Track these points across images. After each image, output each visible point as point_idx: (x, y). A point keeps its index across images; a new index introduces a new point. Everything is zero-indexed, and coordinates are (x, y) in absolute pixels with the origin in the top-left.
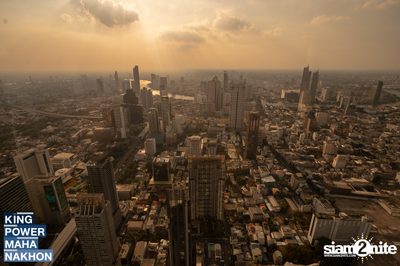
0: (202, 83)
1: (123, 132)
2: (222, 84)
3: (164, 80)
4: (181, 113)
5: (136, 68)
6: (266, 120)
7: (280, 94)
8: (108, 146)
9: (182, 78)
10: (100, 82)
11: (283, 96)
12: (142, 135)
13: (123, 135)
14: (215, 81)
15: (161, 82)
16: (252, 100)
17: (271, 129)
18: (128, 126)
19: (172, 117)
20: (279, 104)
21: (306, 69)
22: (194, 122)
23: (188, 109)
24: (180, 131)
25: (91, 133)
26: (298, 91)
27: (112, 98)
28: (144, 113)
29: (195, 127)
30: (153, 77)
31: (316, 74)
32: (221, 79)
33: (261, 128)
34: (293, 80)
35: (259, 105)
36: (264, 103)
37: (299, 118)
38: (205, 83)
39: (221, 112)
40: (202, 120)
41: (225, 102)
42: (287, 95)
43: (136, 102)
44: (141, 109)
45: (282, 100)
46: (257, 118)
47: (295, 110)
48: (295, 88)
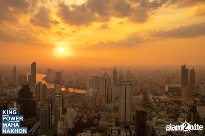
0: (93, 77)
2: (112, 78)
3: (59, 74)
4: (73, 107)
5: (34, 64)
6: (154, 113)
7: (164, 88)
9: (76, 72)
11: (167, 90)
14: (106, 78)
15: (58, 76)
16: (139, 94)
17: (157, 124)
19: (64, 111)
20: (163, 98)
21: (184, 67)
22: (85, 116)
23: (80, 103)
24: (72, 126)
26: (179, 86)
28: (38, 106)
29: (85, 121)
30: (49, 71)
31: (192, 71)
32: (111, 74)
33: (148, 122)
34: (174, 74)
35: (146, 99)
36: (151, 97)
37: (184, 111)
38: (96, 77)
40: (94, 114)
41: (114, 96)
42: (170, 88)
43: (31, 97)
44: (35, 103)
45: (167, 93)
46: (144, 113)
47: (179, 103)
48: (176, 83)
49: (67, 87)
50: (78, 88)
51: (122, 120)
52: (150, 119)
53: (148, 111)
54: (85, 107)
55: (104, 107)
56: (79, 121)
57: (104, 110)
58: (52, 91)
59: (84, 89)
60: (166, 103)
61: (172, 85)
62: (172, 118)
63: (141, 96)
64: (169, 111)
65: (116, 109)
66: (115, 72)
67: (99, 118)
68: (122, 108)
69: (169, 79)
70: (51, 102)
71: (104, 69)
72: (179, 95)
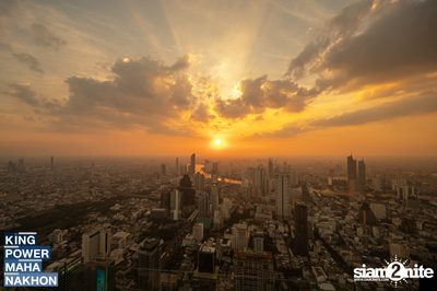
0: (248, 168)
1: (176, 214)
2: (267, 169)
3: (215, 165)
4: (229, 197)
5: (194, 155)
6: (316, 209)
7: (327, 181)
8: (160, 227)
9: (231, 163)
10: (163, 166)
11: (330, 183)
12: (192, 218)
13: (176, 218)
14: (261, 170)
15: (214, 166)
16: (297, 186)
17: (321, 220)
18: (181, 208)
19: (221, 201)
20: (327, 191)
21: (350, 158)
22: (241, 207)
23: (236, 193)
24: (228, 216)
25: (149, 213)
26: (346, 179)
27: (171, 180)
28: (197, 195)
29: (241, 212)
30: (207, 161)
31: (362, 163)
32: (266, 165)
33: (309, 218)
34: (338, 166)
35: (305, 193)
36: (311, 190)
38: (251, 168)
39: (267, 198)
40: (249, 205)
41: (270, 188)
42: (335, 182)
43: (190, 186)
44: (194, 192)
45: (330, 187)
46: (304, 208)
47: (347, 198)
48: (342, 175)
49: (223, 177)
50: (234, 179)
51: (279, 213)
52: (312, 215)
53: (309, 206)
54: (240, 198)
55: (260, 199)
56: (234, 212)
57: (260, 202)
58: (209, 181)
59: (240, 179)
60: (330, 197)
61: (337, 178)
62: (339, 215)
63: (300, 189)
64: (334, 207)
65: (273, 202)
66: (270, 163)
67: (255, 210)
68: (279, 200)
69: (332, 171)
70: (209, 191)
71: (259, 160)
72: (346, 189)
